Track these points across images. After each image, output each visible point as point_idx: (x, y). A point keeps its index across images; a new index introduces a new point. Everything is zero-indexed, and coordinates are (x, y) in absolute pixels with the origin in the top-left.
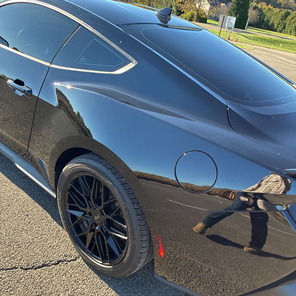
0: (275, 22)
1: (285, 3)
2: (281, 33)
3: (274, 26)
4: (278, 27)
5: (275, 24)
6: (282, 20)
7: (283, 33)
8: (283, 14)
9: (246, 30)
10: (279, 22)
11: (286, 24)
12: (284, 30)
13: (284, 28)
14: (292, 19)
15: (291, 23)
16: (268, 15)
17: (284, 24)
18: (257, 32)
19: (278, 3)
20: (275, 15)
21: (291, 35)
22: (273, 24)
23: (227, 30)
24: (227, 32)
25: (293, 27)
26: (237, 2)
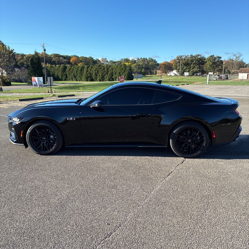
0: (59, 74)
1: (57, 60)
2: (66, 81)
3: (59, 77)
4: (62, 78)
5: (59, 76)
6: (63, 72)
7: (67, 81)
8: (62, 68)
9: (47, 84)
10: (62, 74)
11: (67, 74)
12: (67, 78)
13: (67, 77)
14: (70, 70)
15: (70, 73)
16: (52, 70)
17: (65, 74)
18: (55, 84)
19: (53, 61)
20: (57, 70)
21: (73, 81)
22: (58, 76)
23: (40, 87)
24: (39, 88)
25: (72, 75)
26: (32, 66)
